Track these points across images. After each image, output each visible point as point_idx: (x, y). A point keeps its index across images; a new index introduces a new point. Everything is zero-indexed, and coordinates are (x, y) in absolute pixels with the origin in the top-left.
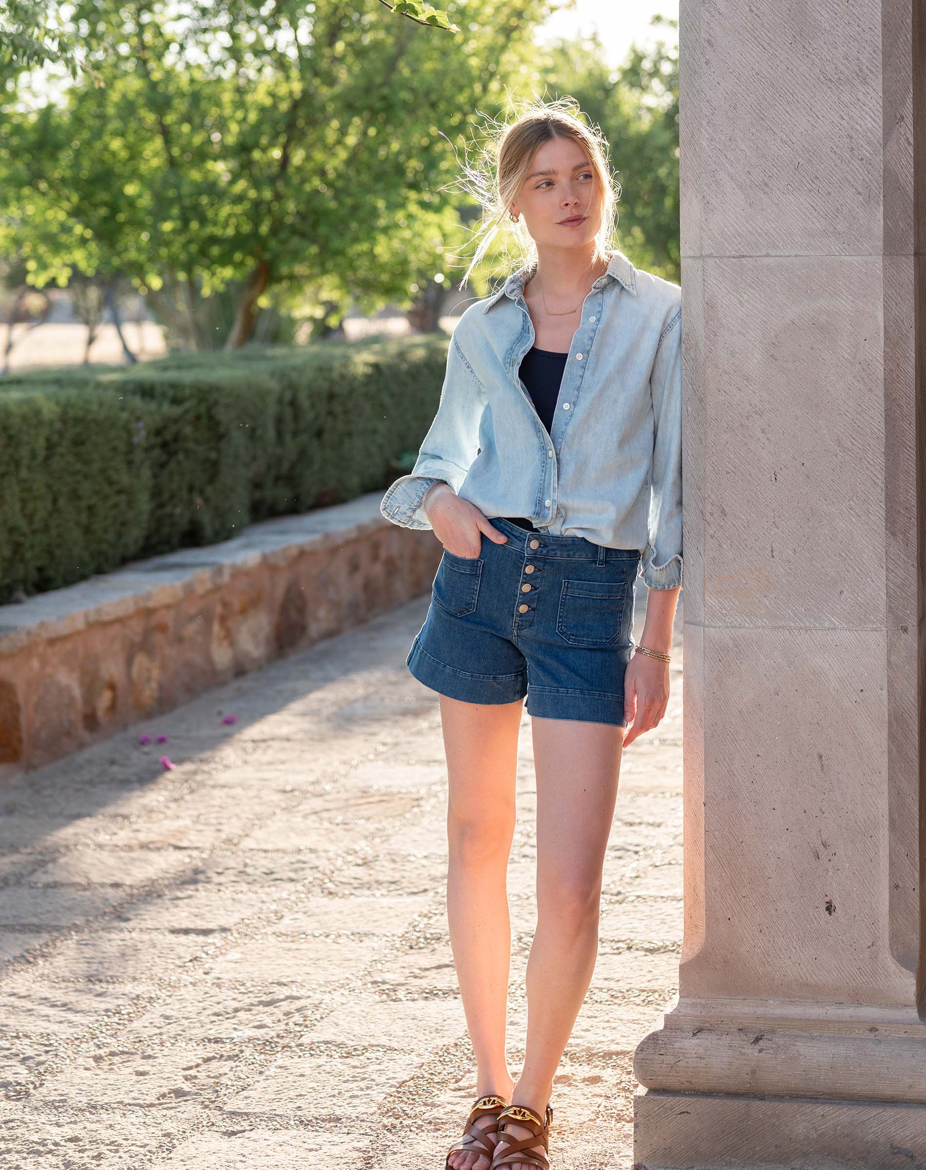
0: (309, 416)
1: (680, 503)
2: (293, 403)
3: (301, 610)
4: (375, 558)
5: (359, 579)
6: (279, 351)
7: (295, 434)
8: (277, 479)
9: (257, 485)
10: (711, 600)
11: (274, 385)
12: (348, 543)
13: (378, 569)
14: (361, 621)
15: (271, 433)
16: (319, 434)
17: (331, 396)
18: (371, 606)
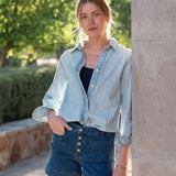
0: (22, 89)
1: (131, 119)
2: (17, 85)
3: (19, 150)
4: (42, 134)
5: (37, 141)
6: (14, 69)
7: (18, 95)
8: (12, 109)
9: (5, 111)
10: (140, 150)
11: (11, 80)
12: (34, 129)
13: (43, 137)
14: (38, 154)
15: (10, 94)
16: (25, 95)
17: (29, 83)
18: (41, 149)
